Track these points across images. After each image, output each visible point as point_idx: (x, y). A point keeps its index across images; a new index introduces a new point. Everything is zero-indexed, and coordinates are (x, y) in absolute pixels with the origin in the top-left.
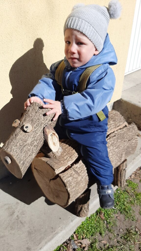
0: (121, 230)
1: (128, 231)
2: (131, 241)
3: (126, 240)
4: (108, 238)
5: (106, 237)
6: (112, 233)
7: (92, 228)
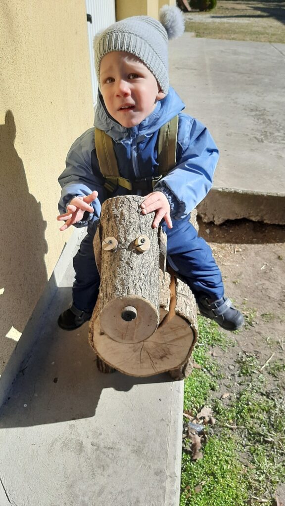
0: (232, 367)
1: (239, 362)
2: (255, 372)
3: (248, 374)
4: (225, 387)
5: (222, 388)
6: (224, 378)
7: (198, 389)
